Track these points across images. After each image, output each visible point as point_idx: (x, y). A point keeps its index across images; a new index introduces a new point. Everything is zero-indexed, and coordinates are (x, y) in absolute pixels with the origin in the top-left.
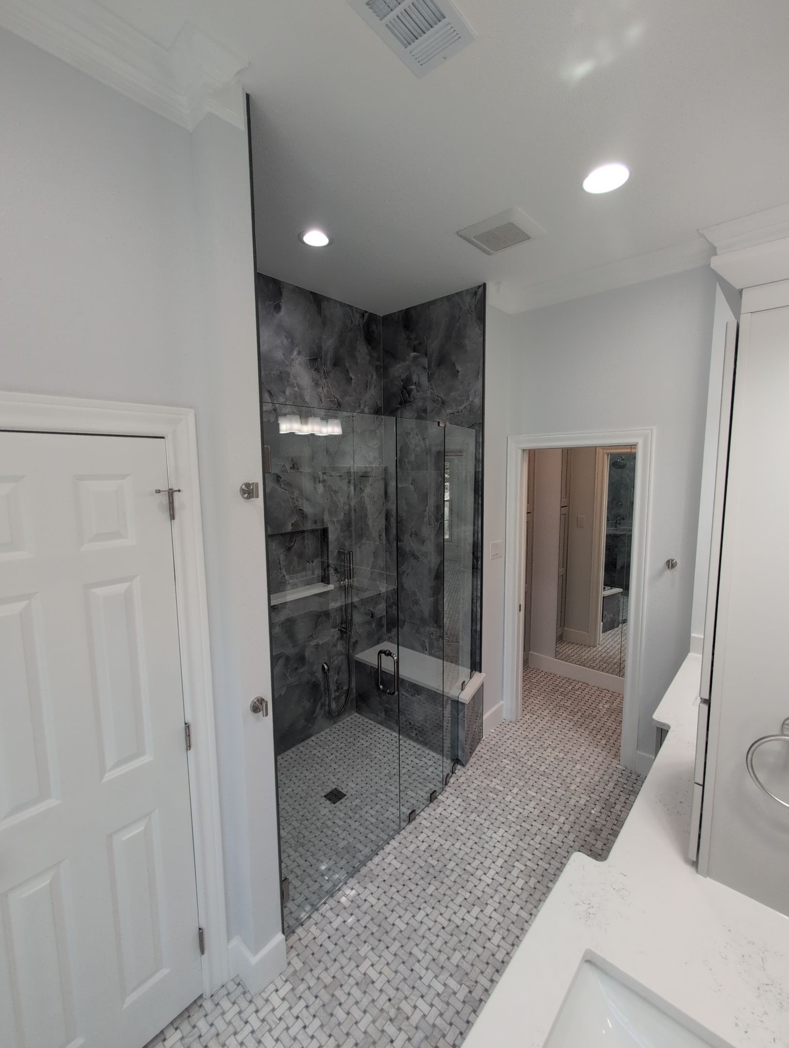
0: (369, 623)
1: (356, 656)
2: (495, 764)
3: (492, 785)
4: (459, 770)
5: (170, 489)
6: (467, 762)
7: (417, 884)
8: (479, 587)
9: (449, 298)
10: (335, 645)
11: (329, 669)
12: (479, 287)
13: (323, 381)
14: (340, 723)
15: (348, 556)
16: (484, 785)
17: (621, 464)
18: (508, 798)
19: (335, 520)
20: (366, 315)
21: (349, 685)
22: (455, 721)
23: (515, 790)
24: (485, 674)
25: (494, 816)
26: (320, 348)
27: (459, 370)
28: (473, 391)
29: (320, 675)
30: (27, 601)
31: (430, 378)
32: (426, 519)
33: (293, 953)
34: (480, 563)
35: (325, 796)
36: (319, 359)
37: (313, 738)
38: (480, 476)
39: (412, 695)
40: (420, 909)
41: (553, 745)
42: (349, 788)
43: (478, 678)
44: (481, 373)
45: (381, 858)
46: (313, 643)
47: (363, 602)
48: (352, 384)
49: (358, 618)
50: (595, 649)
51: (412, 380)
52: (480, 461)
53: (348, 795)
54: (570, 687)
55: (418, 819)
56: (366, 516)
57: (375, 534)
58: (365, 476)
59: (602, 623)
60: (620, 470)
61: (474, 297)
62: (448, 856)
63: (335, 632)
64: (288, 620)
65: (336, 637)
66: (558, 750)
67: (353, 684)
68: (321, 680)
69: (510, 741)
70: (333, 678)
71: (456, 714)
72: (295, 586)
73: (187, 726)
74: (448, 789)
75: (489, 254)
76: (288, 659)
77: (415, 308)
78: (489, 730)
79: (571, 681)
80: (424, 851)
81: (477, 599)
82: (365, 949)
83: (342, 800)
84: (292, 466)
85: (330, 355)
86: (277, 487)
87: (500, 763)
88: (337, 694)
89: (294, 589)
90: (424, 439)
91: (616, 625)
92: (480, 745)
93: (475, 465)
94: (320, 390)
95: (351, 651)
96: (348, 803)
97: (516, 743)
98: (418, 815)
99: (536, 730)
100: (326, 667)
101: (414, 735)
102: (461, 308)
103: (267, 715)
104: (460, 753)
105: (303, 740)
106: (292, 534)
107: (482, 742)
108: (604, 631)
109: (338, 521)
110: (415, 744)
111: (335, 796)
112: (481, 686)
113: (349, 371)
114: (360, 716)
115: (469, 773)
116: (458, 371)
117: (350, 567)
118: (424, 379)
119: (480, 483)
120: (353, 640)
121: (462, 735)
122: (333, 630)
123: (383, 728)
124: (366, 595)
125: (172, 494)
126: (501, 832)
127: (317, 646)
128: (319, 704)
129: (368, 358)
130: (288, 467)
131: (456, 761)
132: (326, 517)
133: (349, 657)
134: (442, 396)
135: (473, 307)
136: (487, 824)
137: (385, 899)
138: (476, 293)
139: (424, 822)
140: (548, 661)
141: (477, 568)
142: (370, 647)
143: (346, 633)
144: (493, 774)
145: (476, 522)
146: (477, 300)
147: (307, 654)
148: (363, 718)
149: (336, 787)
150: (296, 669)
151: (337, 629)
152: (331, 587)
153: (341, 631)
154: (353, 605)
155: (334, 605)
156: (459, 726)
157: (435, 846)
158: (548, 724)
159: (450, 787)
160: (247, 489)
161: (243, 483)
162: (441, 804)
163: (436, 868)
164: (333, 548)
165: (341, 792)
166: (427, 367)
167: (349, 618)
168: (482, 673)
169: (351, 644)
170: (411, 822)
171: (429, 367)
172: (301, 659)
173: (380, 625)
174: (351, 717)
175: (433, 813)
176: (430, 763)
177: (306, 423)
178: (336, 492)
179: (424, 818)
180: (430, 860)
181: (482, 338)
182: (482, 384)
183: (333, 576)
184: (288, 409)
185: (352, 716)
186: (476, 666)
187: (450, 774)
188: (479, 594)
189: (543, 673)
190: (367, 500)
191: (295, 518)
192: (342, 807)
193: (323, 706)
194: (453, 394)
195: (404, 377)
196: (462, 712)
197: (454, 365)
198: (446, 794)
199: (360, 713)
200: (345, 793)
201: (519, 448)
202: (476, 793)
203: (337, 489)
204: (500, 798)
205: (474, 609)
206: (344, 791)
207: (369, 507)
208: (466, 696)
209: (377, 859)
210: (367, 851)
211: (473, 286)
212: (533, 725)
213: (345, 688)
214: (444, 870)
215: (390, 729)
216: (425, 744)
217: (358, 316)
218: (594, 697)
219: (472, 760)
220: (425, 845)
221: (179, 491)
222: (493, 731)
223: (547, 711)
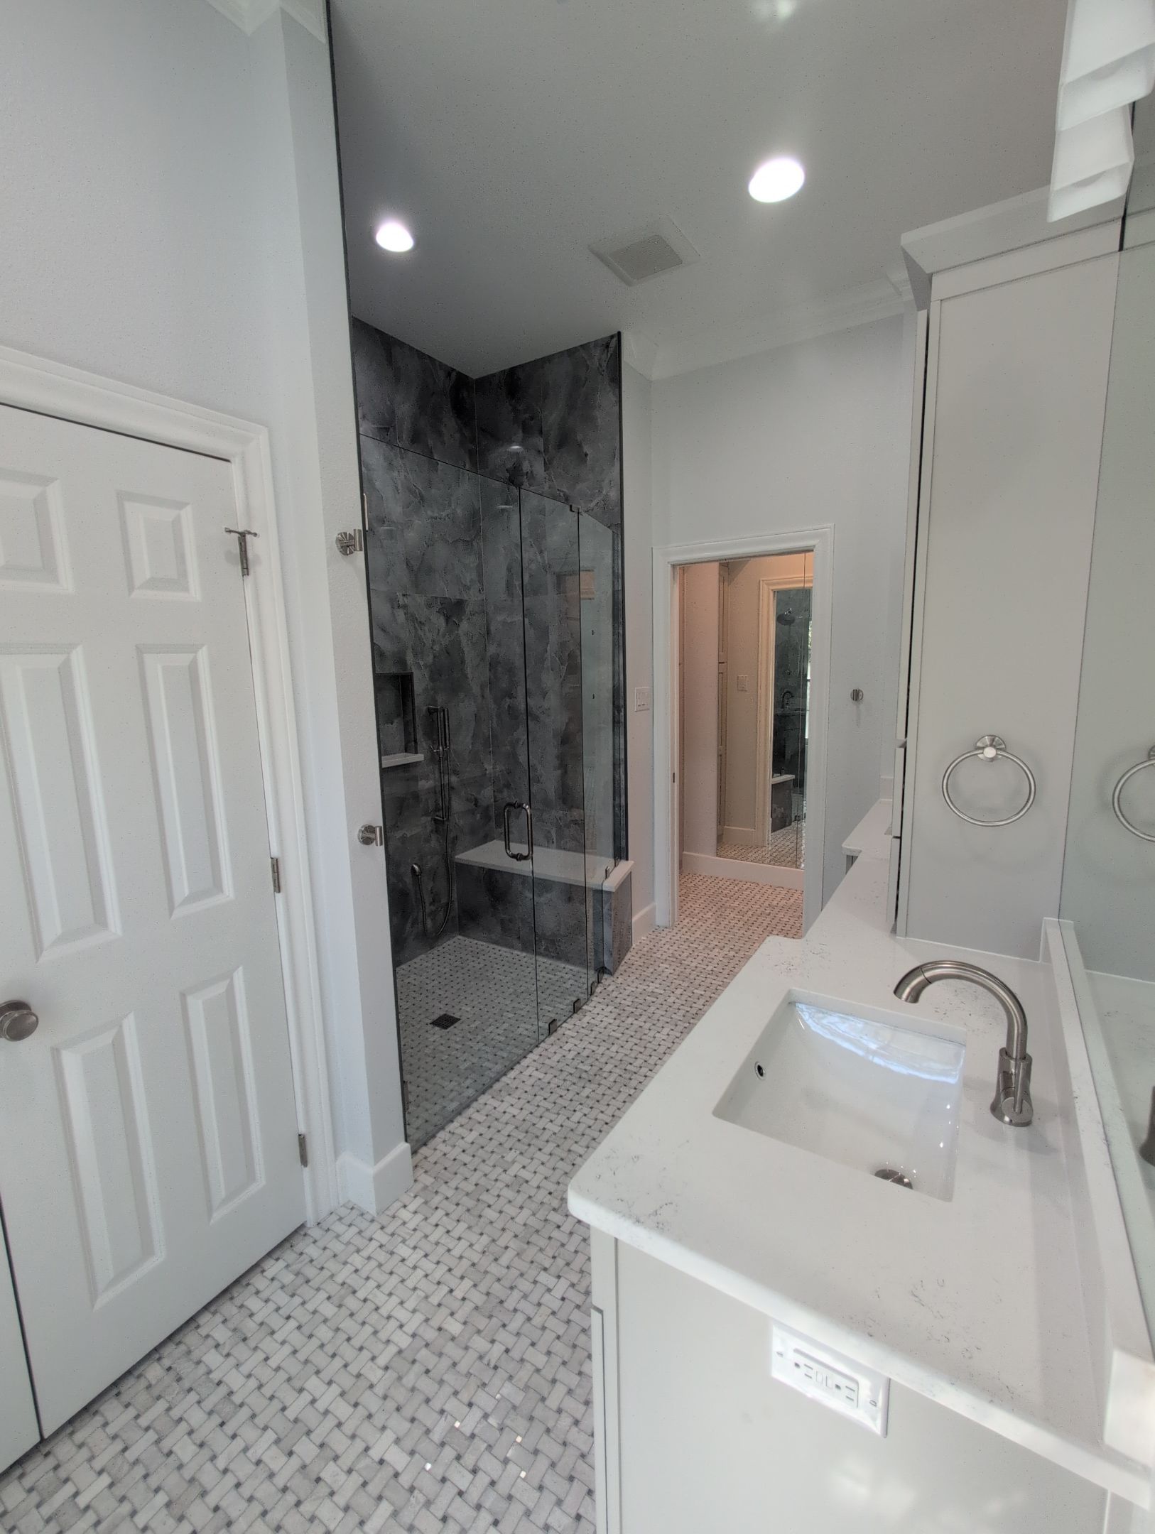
0: (472, 812)
1: (456, 857)
2: (651, 970)
3: (650, 989)
4: (606, 979)
5: (244, 531)
6: (616, 970)
7: (568, 1090)
8: (622, 747)
9: (571, 352)
10: (428, 840)
11: (420, 872)
12: (612, 337)
13: (398, 462)
14: (440, 948)
15: (442, 714)
16: (640, 990)
17: (788, 619)
18: (670, 1000)
19: (422, 663)
20: (454, 374)
21: (449, 895)
22: (599, 918)
23: (678, 992)
24: (633, 862)
25: (656, 1017)
26: (392, 413)
27: (588, 452)
28: (607, 481)
29: (408, 879)
30: (66, 655)
31: (547, 465)
32: (548, 663)
33: (420, 1171)
34: (622, 714)
35: (431, 1024)
36: (391, 429)
38: (620, 597)
39: (538, 895)
40: (575, 1111)
41: (721, 945)
42: (462, 1010)
43: (624, 867)
44: (617, 456)
45: (518, 1072)
46: (398, 834)
47: (464, 783)
48: (439, 472)
49: (457, 805)
50: (764, 849)
51: (522, 470)
52: (619, 576)
53: (463, 1019)
54: (736, 888)
55: (560, 1031)
56: (463, 662)
57: (476, 689)
58: (459, 605)
59: (771, 819)
60: (787, 627)
61: (606, 351)
62: (603, 1060)
63: (427, 822)
65: (429, 829)
66: (726, 949)
67: (455, 896)
68: (410, 887)
69: (667, 946)
70: (427, 885)
71: (600, 908)
73: (275, 863)
74: (594, 998)
75: (629, 284)
77: (522, 366)
78: (640, 939)
79: (736, 882)
80: (573, 1059)
81: (620, 764)
82: (510, 1156)
83: (456, 1025)
85: (407, 425)
87: (657, 968)
88: (433, 908)
90: (541, 552)
91: (787, 824)
92: (629, 953)
93: (613, 582)
94: (395, 474)
95: (449, 850)
96: (464, 1026)
97: (675, 947)
98: (559, 1026)
99: (699, 932)
100: (417, 869)
102: (588, 367)
103: (381, 843)
104: (606, 958)
107: (632, 950)
108: (773, 831)
109: (426, 666)
111: (445, 1022)
112: (627, 878)
113: (433, 451)
114: (466, 938)
115: (620, 980)
116: (586, 455)
117: (445, 729)
118: (539, 468)
119: (620, 607)
120: (451, 835)
121: (608, 934)
122: (424, 819)
123: (499, 948)
125: (244, 537)
126: (666, 1031)
127: (404, 840)
128: (410, 920)
129: (457, 436)
131: (602, 970)
132: (410, 658)
133: (447, 859)
134: (565, 490)
135: (604, 364)
136: (648, 1025)
137: (529, 1108)
138: (607, 346)
139: (567, 1032)
140: (709, 862)
141: (619, 722)
142: (475, 847)
143: (442, 824)
144: (650, 979)
145: (616, 659)
146: (609, 355)
148: (471, 940)
149: (445, 1013)
151: (429, 818)
152: (419, 757)
153: (435, 820)
154: (451, 789)
155: (424, 785)
156: (604, 923)
157: (586, 1053)
158: (713, 926)
159: (597, 996)
160: (344, 541)
162: (588, 1014)
163: (590, 1073)
164: (420, 702)
165: (452, 1017)
166: (543, 450)
167: (446, 804)
168: (629, 861)
169: (449, 840)
170: (552, 1033)
171: (546, 450)
173: (486, 817)
174: (454, 940)
175: (578, 1023)
176: (567, 977)
178: (421, 624)
179: (567, 1029)
180: (581, 1066)
181: (617, 408)
182: (619, 471)
183: (423, 743)
186: (620, 852)
187: (596, 984)
188: (622, 756)
189: (701, 878)
190: (464, 640)
192: (456, 1031)
193: (415, 922)
194: (579, 487)
195: (509, 465)
196: (608, 905)
197: (580, 445)
198: (592, 1004)
199: (464, 936)
200: (459, 1018)
201: (668, 563)
202: (630, 999)
203: (423, 620)
204: (661, 1000)
205: (617, 777)
206: (457, 1016)
207: (466, 650)
208: (610, 884)
209: (512, 1074)
210: (499, 1067)
211: (604, 335)
212: (694, 928)
213: (444, 901)
214: (600, 1072)
215: (509, 948)
216: (558, 957)
217: (442, 374)
218: (766, 895)
219: (621, 969)
220: (573, 1054)
221: (255, 535)
222: (645, 938)
223: (710, 913)
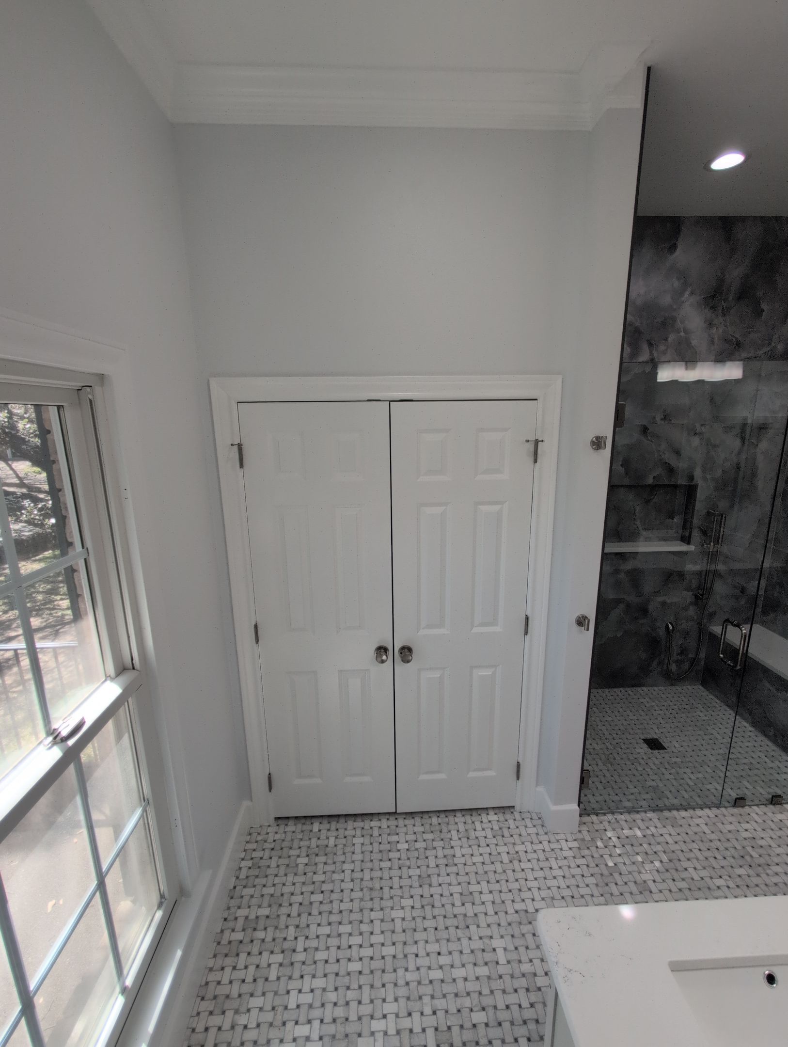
0: (737, 597)
1: (712, 628)
5: (537, 440)
7: (725, 858)
10: (686, 609)
11: (673, 630)
13: (719, 320)
14: (679, 688)
15: (719, 518)
19: (709, 477)
21: (697, 653)
26: (721, 281)
29: (662, 632)
30: (445, 507)
33: (584, 828)
35: (643, 740)
36: (718, 295)
37: (644, 689)
39: (777, 690)
40: (721, 876)
42: (672, 743)
45: (689, 815)
46: (660, 599)
47: (732, 572)
48: (763, 317)
49: (720, 588)
53: (669, 750)
55: (747, 809)
58: (763, 428)
63: (688, 596)
64: (635, 570)
65: (689, 600)
67: (702, 655)
68: (663, 637)
70: (678, 641)
72: (647, 539)
73: (527, 619)
76: (628, 606)
80: (745, 839)
82: (648, 866)
83: (661, 751)
84: (663, 417)
85: (735, 287)
86: (643, 438)
88: (679, 657)
89: (646, 541)
94: (714, 330)
95: (705, 621)
96: (667, 756)
98: (749, 805)
100: (671, 627)
101: (771, 733)
103: (588, 630)
105: (633, 686)
106: (653, 488)
109: (713, 479)
110: (770, 743)
111: (654, 744)
113: (761, 299)
117: (720, 530)
120: (709, 610)
122: (685, 593)
124: (737, 566)
125: (538, 443)
127: (664, 604)
128: (657, 660)
130: (658, 419)
132: (698, 473)
133: (701, 626)
137: (683, 846)
139: (754, 815)
143: (701, 599)
147: (651, 607)
149: (658, 738)
150: (636, 618)
151: (690, 593)
152: (692, 548)
153: (696, 596)
154: (716, 574)
155: (691, 567)
157: (761, 842)
160: (596, 441)
161: (594, 436)
164: (700, 506)
165: (661, 744)
167: (709, 585)
169: (706, 613)
170: (737, 807)
172: (644, 611)
173: (753, 604)
175: (770, 814)
177: (694, 368)
178: (715, 446)
179: (756, 812)
180: (750, 849)
183: (696, 535)
184: (668, 357)
185: (695, 687)
190: (760, 458)
191: (658, 471)
192: (659, 756)
193: (659, 663)
200: (666, 747)
203: (718, 444)
206: (665, 745)
209: (683, 813)
210: (676, 802)
213: (691, 656)
220: (748, 835)
221: (543, 441)
